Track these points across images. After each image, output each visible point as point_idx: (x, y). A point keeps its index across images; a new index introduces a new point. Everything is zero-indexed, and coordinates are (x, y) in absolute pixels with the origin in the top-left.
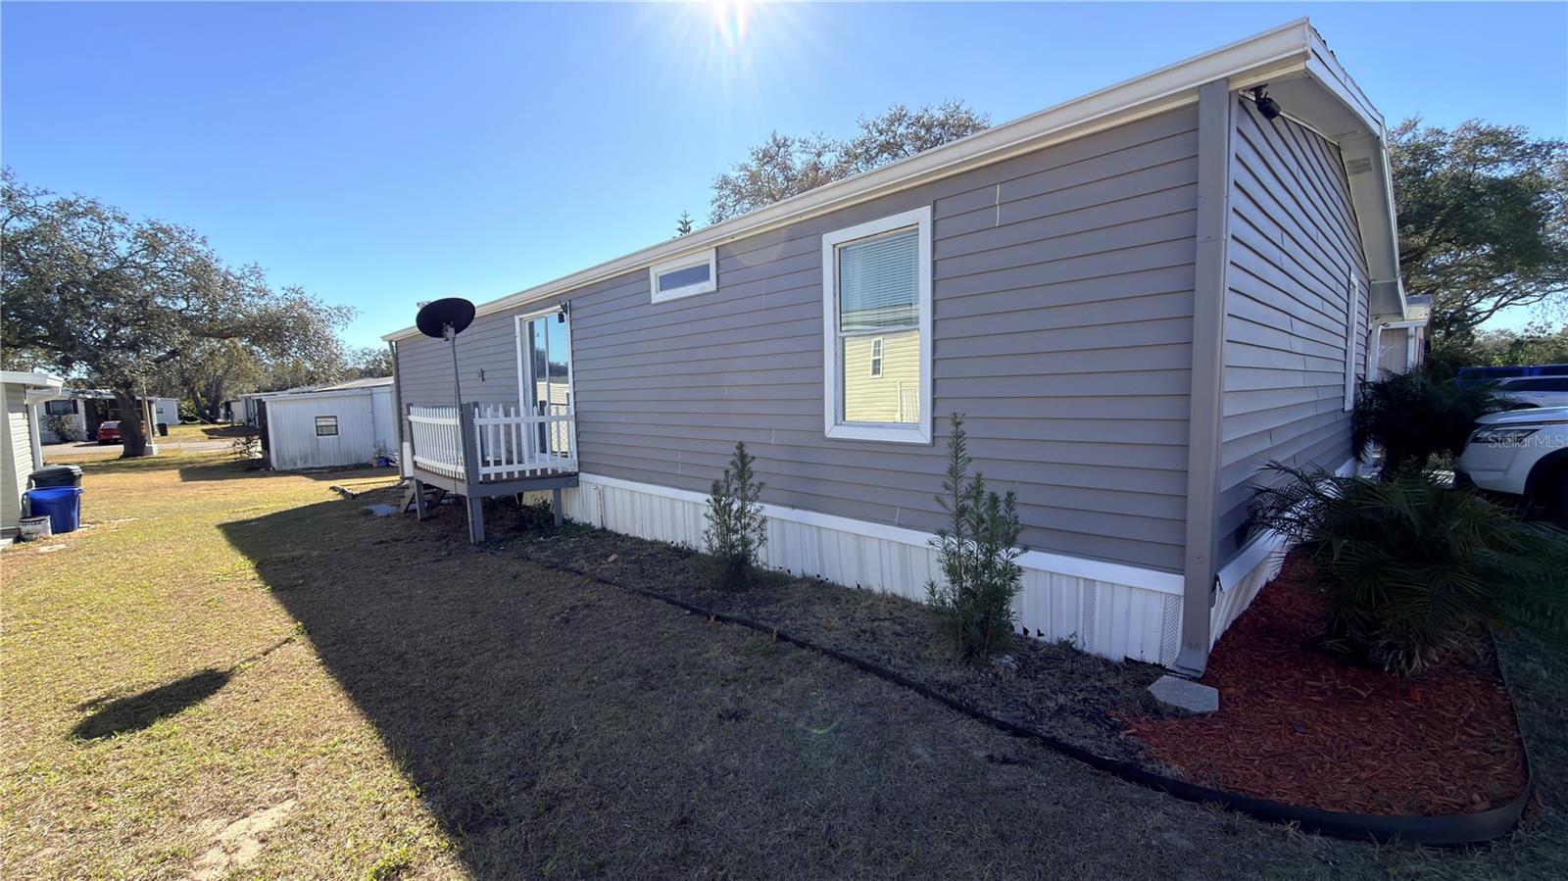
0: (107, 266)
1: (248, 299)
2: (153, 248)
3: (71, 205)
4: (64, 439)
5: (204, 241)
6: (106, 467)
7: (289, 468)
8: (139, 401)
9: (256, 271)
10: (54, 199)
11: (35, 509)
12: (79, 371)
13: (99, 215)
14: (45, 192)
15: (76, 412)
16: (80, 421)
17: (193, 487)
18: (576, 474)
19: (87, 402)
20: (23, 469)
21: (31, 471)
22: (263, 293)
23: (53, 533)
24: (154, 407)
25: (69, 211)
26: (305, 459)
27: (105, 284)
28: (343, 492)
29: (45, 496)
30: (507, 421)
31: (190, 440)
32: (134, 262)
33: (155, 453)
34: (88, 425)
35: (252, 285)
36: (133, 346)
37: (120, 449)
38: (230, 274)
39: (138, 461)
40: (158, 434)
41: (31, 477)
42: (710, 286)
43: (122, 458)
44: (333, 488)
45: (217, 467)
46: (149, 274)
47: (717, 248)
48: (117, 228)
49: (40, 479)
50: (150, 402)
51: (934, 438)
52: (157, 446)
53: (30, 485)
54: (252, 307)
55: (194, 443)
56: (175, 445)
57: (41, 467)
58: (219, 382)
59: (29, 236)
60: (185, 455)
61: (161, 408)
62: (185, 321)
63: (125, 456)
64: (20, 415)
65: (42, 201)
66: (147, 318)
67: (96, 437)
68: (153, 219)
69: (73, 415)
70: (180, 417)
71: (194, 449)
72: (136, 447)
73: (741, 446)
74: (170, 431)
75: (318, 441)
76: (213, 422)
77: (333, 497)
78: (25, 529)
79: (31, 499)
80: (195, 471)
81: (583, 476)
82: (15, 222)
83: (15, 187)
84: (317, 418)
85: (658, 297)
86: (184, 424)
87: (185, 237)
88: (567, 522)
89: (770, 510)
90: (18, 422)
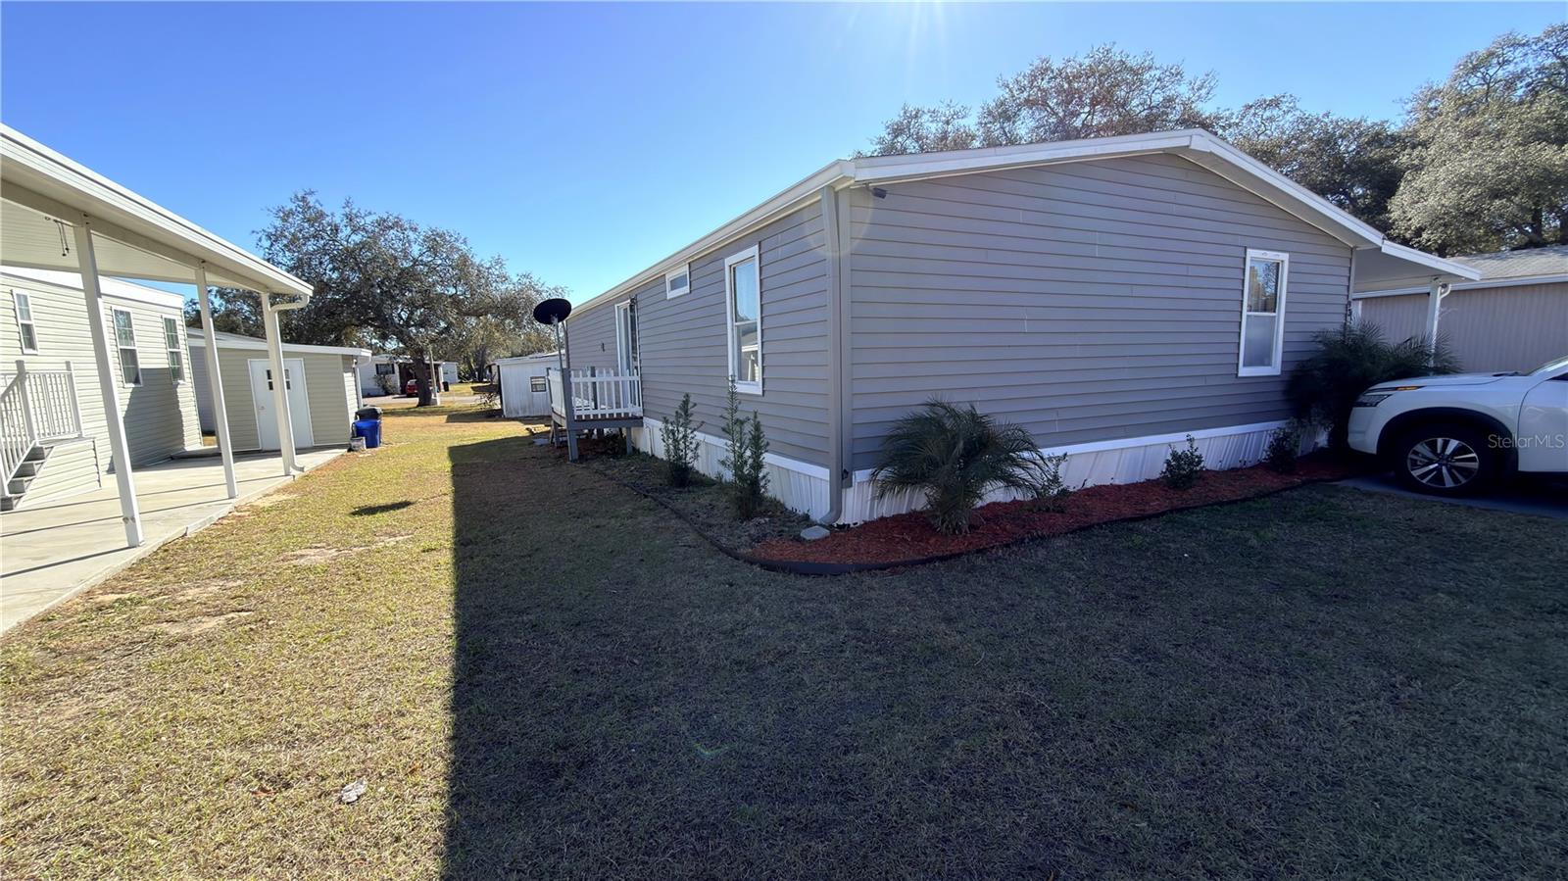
0: (406, 265)
1: (494, 285)
2: (434, 250)
3: (384, 221)
4: (387, 393)
5: (465, 242)
6: (407, 412)
7: (514, 416)
8: (428, 365)
9: (498, 262)
10: (374, 217)
11: (359, 432)
12: (392, 344)
13: (401, 226)
14: (370, 213)
15: (394, 373)
16: (395, 379)
17: (450, 426)
18: (642, 418)
19: (400, 365)
20: (352, 408)
21: (356, 410)
22: (505, 279)
23: (367, 447)
24: (441, 369)
25: (383, 225)
26: (524, 409)
27: (406, 277)
28: (531, 431)
29: (364, 425)
30: (617, 379)
31: (462, 395)
32: (421, 261)
33: (439, 404)
34: (401, 383)
35: (497, 273)
36: (422, 324)
37: (417, 400)
38: (482, 266)
39: (428, 409)
40: (443, 390)
41: (357, 413)
42: (686, 289)
43: (418, 406)
44: (527, 429)
45: (471, 414)
46: (433, 270)
47: (689, 264)
48: (412, 236)
49: (362, 415)
50: (436, 366)
51: (764, 391)
52: (439, 399)
53: (356, 418)
54: (500, 290)
55: (464, 397)
56: (451, 399)
57: (362, 407)
58: (484, 348)
59: (362, 245)
60: (456, 406)
61: (447, 370)
62: (455, 301)
63: (419, 405)
64: (350, 374)
65: (369, 220)
66: (429, 301)
67: (406, 392)
68: (434, 228)
69: (391, 375)
70: (459, 378)
71: (462, 401)
72: (426, 400)
73: (687, 395)
74: (450, 388)
75: (533, 396)
76: (481, 381)
77: (526, 433)
78: (353, 444)
79: (356, 426)
80: (457, 417)
81: (645, 420)
82: (353, 237)
83: (354, 211)
84: (532, 378)
85: (671, 295)
86: (461, 382)
87: (453, 239)
88: (636, 451)
89: (699, 436)
90: (348, 378)
